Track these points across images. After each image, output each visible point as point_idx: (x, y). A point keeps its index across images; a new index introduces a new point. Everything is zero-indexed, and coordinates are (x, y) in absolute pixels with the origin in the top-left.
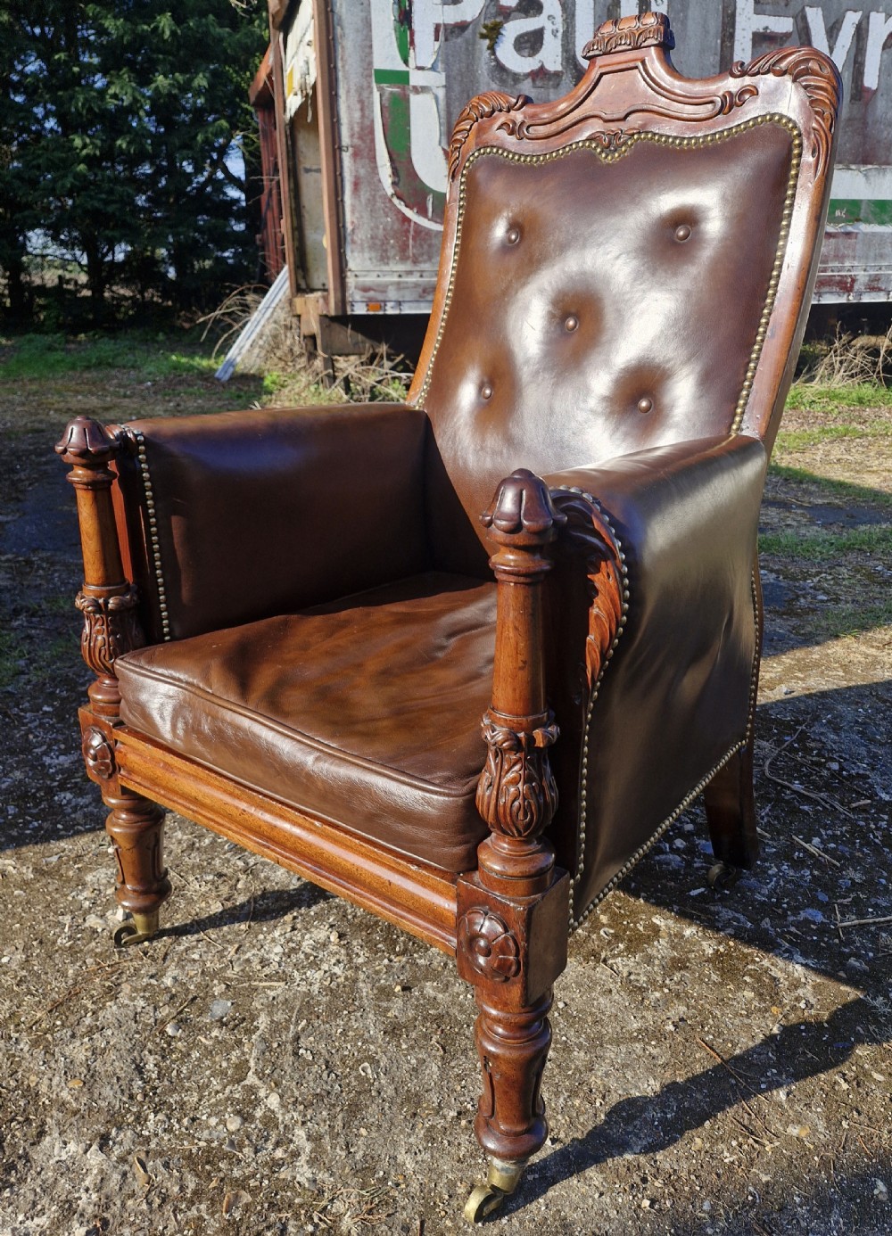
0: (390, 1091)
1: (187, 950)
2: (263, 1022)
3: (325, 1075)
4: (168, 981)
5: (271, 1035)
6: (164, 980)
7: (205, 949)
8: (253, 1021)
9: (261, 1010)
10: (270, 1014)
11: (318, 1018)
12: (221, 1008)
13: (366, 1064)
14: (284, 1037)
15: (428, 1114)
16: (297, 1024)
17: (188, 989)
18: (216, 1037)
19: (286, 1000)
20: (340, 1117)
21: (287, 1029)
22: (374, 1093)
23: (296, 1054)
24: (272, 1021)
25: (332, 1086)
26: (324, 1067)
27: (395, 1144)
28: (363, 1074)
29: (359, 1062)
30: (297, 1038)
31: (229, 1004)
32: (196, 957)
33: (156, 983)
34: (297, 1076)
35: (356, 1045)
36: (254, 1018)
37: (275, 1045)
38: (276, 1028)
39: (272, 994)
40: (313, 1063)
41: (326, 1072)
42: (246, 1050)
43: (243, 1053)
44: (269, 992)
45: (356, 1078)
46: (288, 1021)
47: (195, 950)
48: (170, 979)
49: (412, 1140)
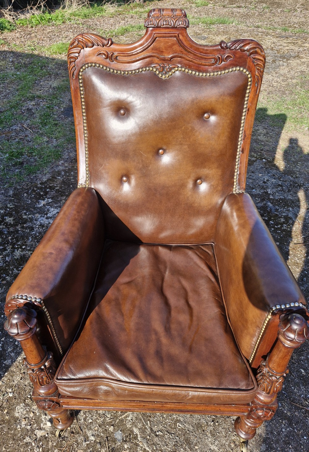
0: (192, 428)
1: (85, 419)
2: (136, 431)
3: (171, 437)
4: (92, 438)
5: (144, 434)
6: (90, 438)
7: (90, 416)
8: (133, 433)
9: (132, 427)
10: (136, 426)
11: (151, 417)
12: (119, 435)
13: (178, 424)
14: (148, 432)
15: (206, 428)
16: (147, 424)
17: (101, 436)
18: (128, 447)
19: (136, 418)
20: (187, 448)
21: (146, 428)
22: (188, 432)
23: (157, 436)
24: (139, 429)
25: (176, 439)
26: (168, 434)
27: (207, 445)
28: (180, 428)
29: (175, 424)
30: (151, 429)
31: (120, 432)
32: (90, 421)
33: (89, 442)
34: (164, 443)
35: (169, 419)
36: (132, 432)
37: (148, 437)
38: (143, 431)
39: (129, 418)
40: (164, 434)
41: (170, 435)
42: (141, 446)
43: (142, 447)
44: (128, 418)
45: (179, 430)
46: (143, 425)
47: (88, 418)
48: (92, 437)
49: (210, 440)
